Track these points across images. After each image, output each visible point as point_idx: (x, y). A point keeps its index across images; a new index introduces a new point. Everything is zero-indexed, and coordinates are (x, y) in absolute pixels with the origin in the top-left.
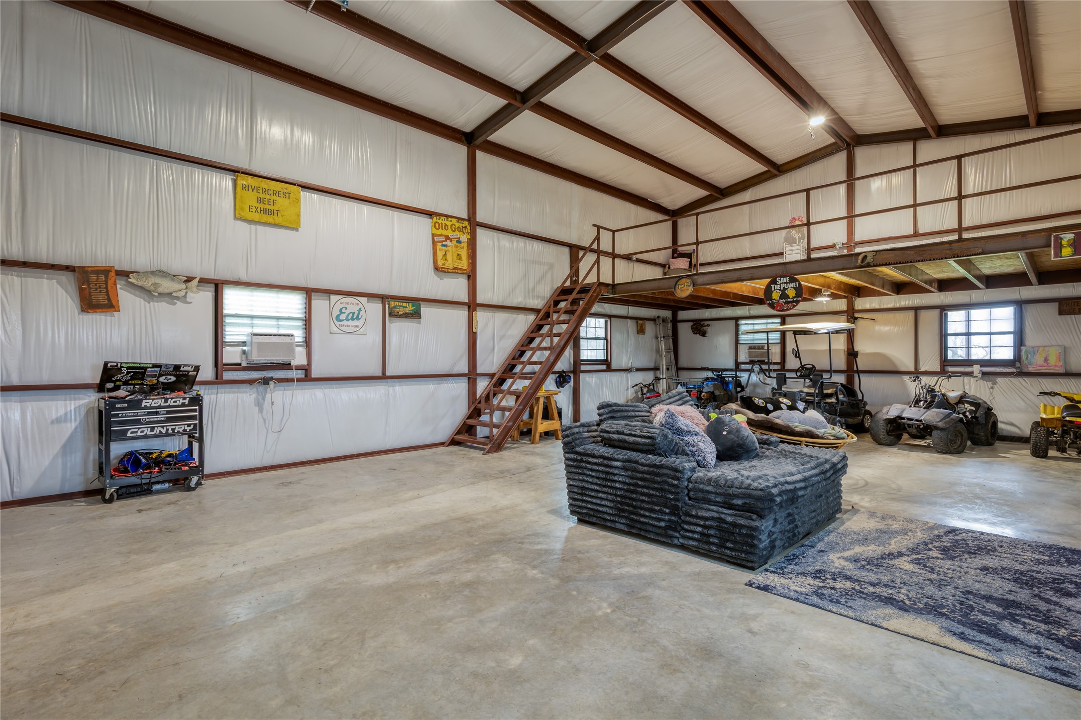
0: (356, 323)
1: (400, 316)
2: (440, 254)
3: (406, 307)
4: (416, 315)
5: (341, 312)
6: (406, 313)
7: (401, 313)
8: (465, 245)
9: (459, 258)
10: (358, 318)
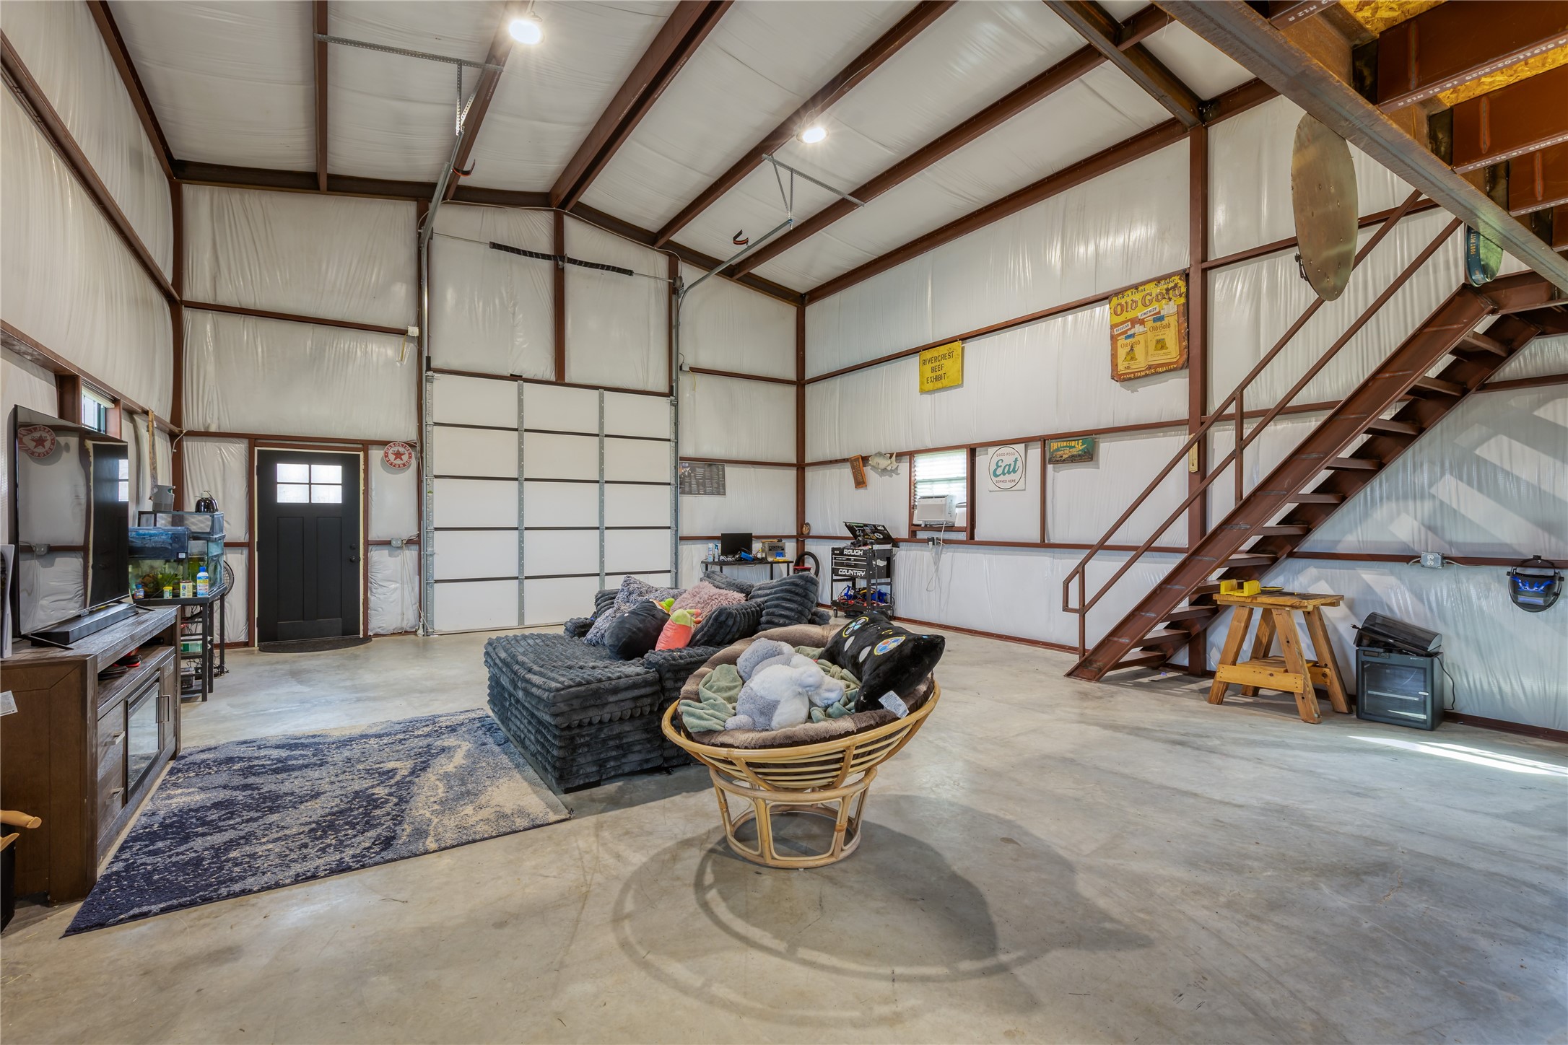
0: (1012, 476)
1: (1064, 461)
2: (1122, 353)
3: (1074, 447)
4: (1088, 456)
5: (998, 466)
6: (1073, 456)
7: (1065, 456)
8: (1173, 321)
9: (1160, 345)
10: (1014, 471)
